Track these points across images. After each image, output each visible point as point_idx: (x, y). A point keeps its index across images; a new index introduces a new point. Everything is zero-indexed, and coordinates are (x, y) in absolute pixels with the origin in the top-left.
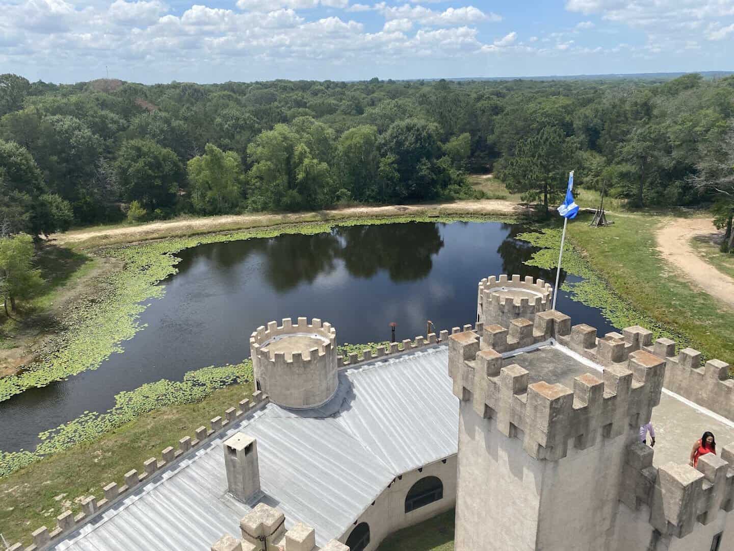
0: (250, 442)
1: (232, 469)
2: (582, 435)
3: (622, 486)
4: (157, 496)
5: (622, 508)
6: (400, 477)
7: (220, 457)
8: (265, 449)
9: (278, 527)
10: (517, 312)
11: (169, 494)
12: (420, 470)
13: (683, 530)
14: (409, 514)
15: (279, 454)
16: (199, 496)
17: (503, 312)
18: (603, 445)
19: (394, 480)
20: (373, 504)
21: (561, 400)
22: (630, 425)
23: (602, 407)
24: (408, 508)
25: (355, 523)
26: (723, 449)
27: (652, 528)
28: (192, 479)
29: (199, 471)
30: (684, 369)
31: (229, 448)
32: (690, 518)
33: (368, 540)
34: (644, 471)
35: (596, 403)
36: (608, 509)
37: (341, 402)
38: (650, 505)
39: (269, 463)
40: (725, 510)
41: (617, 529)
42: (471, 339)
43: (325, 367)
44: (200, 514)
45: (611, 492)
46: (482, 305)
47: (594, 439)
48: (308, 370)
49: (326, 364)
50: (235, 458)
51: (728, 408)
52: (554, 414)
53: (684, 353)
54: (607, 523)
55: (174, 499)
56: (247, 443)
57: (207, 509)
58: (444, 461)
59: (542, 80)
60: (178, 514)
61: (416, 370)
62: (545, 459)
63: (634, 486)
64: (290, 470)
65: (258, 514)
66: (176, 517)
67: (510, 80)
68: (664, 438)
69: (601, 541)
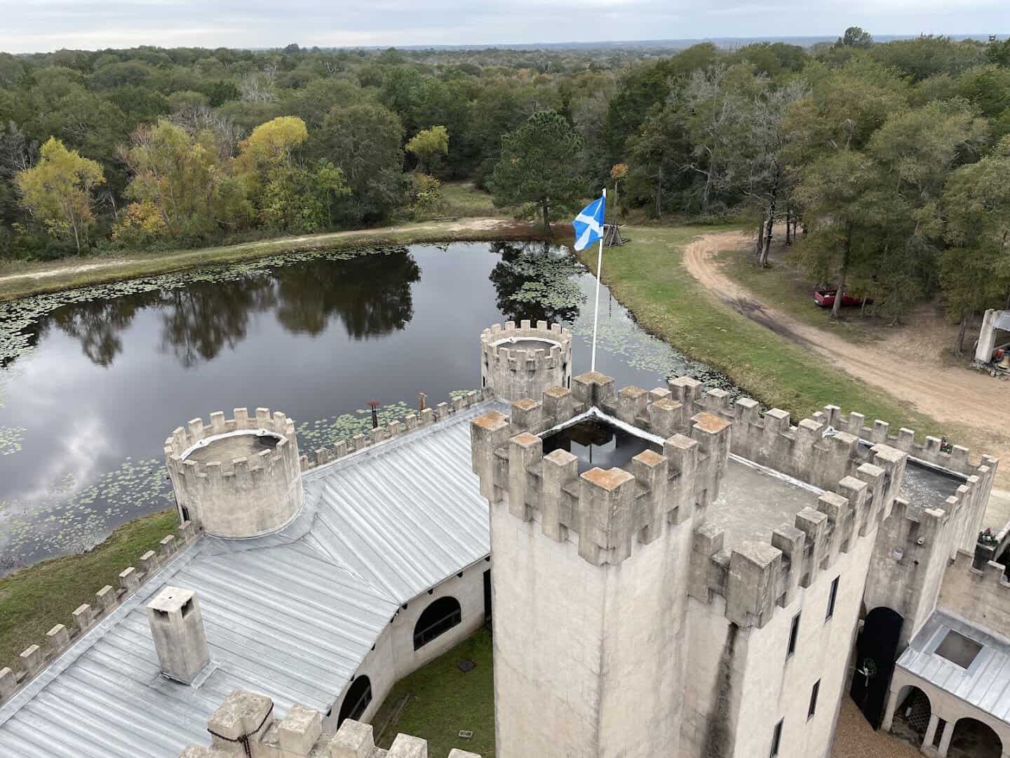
0: (189, 598)
1: (164, 641)
2: (647, 526)
3: (691, 578)
4: (48, 700)
5: (693, 603)
6: (405, 606)
7: (143, 626)
8: (209, 602)
9: (265, 719)
10: (532, 368)
11: (70, 693)
12: (431, 592)
13: (763, 618)
14: (420, 651)
15: (230, 606)
16: (117, 688)
17: (515, 371)
18: (669, 534)
19: (398, 612)
20: (373, 649)
21: (622, 489)
22: (697, 504)
23: (666, 489)
24: (418, 643)
25: (352, 680)
26: (798, 517)
27: (728, 622)
28: (101, 665)
29: (111, 653)
30: (741, 424)
31: (156, 611)
32: (769, 604)
33: (369, 697)
34: (715, 556)
35: (660, 485)
36: (676, 609)
37: (312, 519)
38: (724, 595)
39: (218, 621)
40: (803, 586)
41: (687, 631)
42: (499, 422)
43: (284, 475)
44: (123, 714)
45: (679, 588)
46: (487, 364)
47: (660, 529)
48: (260, 483)
49: (284, 470)
50: (168, 624)
51: (793, 464)
52: (615, 507)
53: (740, 405)
54: (677, 626)
55: (77, 699)
56: (184, 601)
57: (131, 704)
58: (460, 575)
59: (522, 49)
60: (89, 720)
61: (410, 460)
62: (607, 563)
63: (705, 577)
64: (251, 625)
65: (234, 706)
66: (85, 725)
67: (482, 49)
68: (727, 510)
69: (672, 647)
